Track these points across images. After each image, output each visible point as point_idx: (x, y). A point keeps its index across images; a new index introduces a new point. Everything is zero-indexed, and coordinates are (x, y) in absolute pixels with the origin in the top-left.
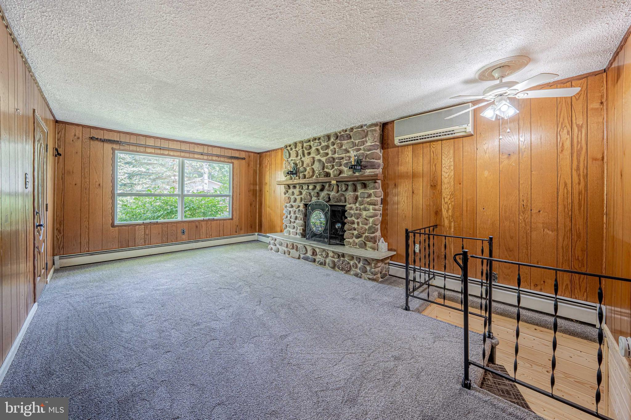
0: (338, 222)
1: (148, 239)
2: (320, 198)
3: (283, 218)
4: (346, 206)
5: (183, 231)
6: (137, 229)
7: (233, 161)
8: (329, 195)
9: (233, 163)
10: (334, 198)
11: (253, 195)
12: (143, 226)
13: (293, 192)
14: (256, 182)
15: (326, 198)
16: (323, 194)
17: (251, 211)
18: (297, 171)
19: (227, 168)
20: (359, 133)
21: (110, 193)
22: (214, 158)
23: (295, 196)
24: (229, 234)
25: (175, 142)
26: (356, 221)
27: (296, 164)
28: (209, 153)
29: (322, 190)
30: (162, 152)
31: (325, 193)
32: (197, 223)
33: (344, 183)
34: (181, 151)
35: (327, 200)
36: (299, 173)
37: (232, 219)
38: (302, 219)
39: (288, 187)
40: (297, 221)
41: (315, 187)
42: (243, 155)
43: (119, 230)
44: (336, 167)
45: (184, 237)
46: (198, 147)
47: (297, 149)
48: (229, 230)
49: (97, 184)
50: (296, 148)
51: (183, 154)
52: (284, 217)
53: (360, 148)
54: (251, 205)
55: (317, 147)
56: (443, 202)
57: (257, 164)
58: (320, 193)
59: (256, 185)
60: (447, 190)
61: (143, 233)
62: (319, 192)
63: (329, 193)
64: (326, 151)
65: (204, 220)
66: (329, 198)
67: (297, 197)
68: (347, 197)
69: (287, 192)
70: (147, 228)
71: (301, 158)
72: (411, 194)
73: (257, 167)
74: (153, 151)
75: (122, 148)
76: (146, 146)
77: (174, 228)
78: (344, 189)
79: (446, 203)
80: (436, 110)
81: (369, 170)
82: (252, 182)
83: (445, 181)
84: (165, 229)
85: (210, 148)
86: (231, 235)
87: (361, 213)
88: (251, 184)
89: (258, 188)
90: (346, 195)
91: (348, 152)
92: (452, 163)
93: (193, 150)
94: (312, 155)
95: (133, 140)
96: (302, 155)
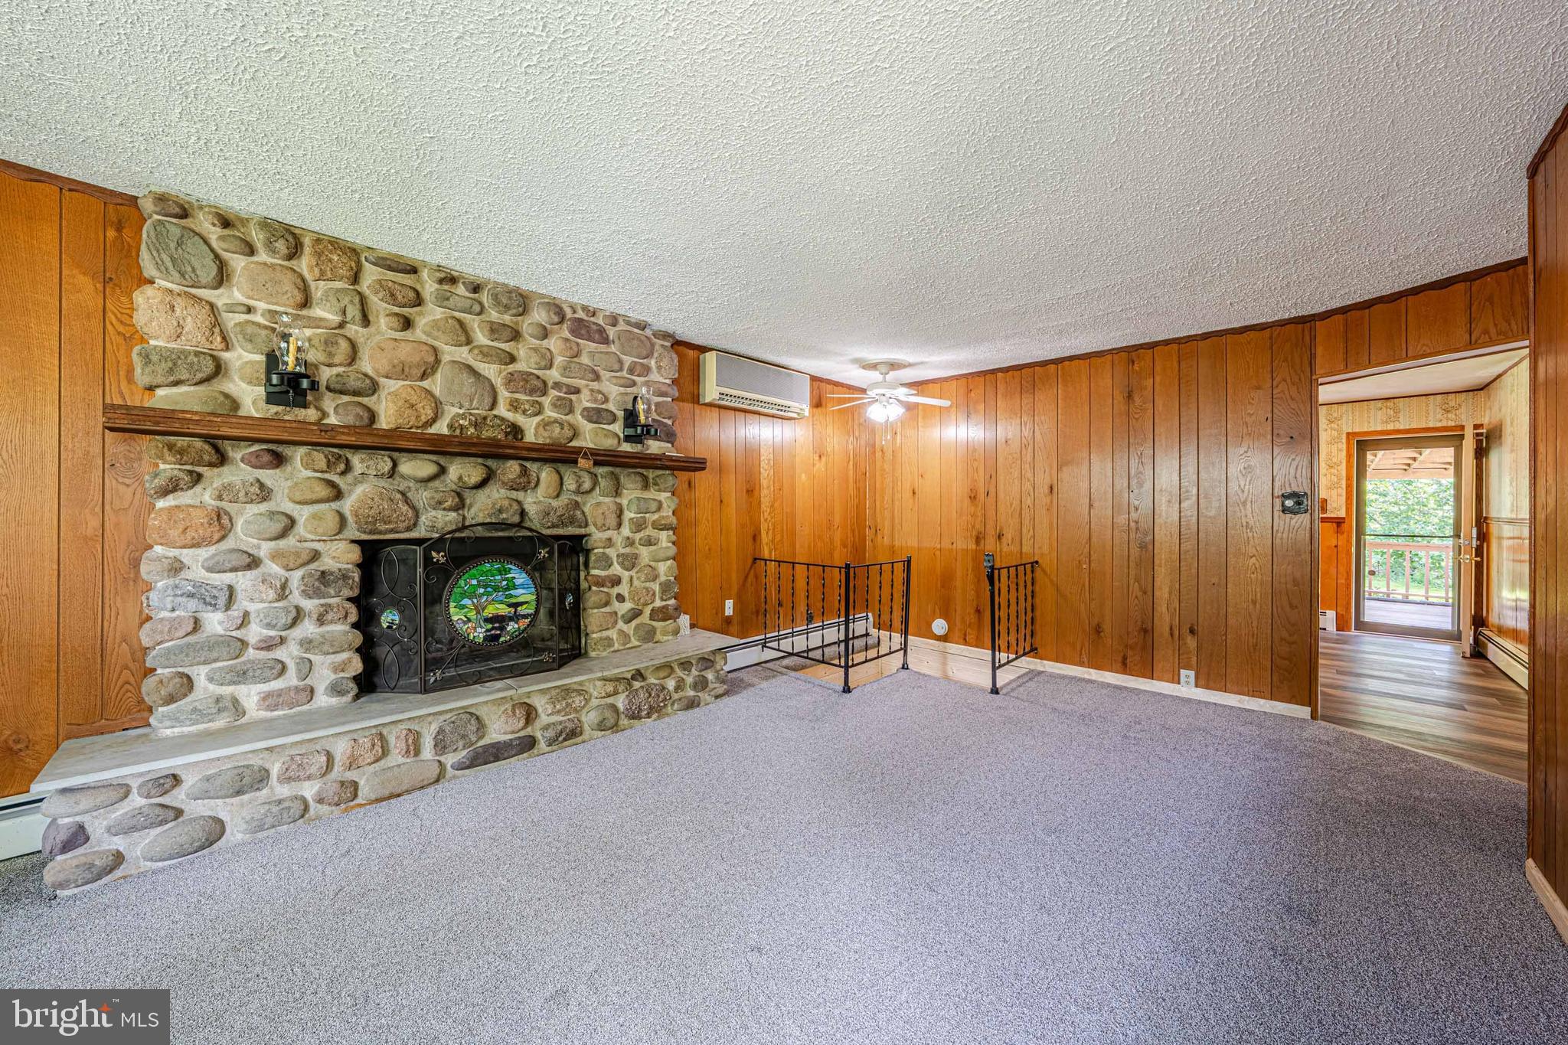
4: (589, 536)
8: (518, 503)
10: (549, 514)
13: (255, 482)
16: (484, 499)
20: (641, 341)
23: (281, 504)
26: (625, 575)
31: (497, 495)
44: (552, 414)
47: (304, 269)
53: (634, 381)
56: (762, 520)
58: (465, 492)
60: (766, 495)
63: (513, 497)
64: (506, 347)
66: (523, 513)
67: (300, 510)
68: (590, 512)
69: (198, 477)
71: (342, 324)
72: (719, 502)
79: (766, 520)
80: (773, 365)
81: (657, 443)
83: (764, 483)
87: (637, 552)
91: (597, 378)
92: (772, 456)
94: (418, 335)
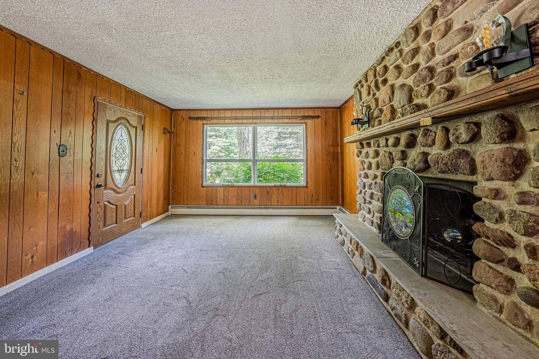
0: (453, 225)
1: (227, 200)
2: (408, 162)
3: (356, 193)
4: (475, 183)
5: (255, 196)
6: (218, 190)
7: (306, 121)
8: (425, 155)
9: (306, 123)
10: (438, 163)
11: (333, 159)
12: (222, 188)
13: (367, 152)
14: (337, 142)
15: (419, 162)
16: (414, 154)
17: (330, 178)
18: (370, 118)
19: (300, 129)
21: (201, 159)
22: (285, 121)
23: (370, 159)
24: (303, 203)
25: (248, 111)
27: (369, 107)
28: (279, 116)
29: (411, 143)
30: (237, 121)
31: (419, 151)
32: (268, 189)
33: (466, 119)
34: (254, 118)
35: (421, 165)
36: (374, 120)
37: (307, 187)
38: (380, 199)
39: (360, 146)
40: (374, 202)
41: (398, 140)
42: (318, 113)
43: (206, 190)
44: (438, 88)
45: (256, 202)
46: (268, 111)
47: (369, 83)
48: (303, 199)
49: (193, 152)
50: (367, 81)
51: (254, 121)
52: (358, 192)
54: (330, 171)
55: (396, 63)
57: (337, 122)
58: (408, 150)
59: (337, 146)
61: (223, 194)
62: (406, 149)
63: (426, 149)
64: (414, 62)
65: (275, 186)
66: (426, 161)
67: (373, 161)
68: (478, 160)
69: (361, 152)
70: (225, 189)
71: (374, 94)
73: (337, 125)
74: (230, 121)
75: (209, 122)
76: (225, 118)
77: (247, 192)
78: (464, 137)
82: (331, 143)
84: (240, 192)
85: (280, 111)
86: (305, 205)
88: (329, 145)
89: (339, 151)
90: (474, 152)
93: (264, 115)
94: (390, 83)
95: (216, 114)
96: (374, 89)
